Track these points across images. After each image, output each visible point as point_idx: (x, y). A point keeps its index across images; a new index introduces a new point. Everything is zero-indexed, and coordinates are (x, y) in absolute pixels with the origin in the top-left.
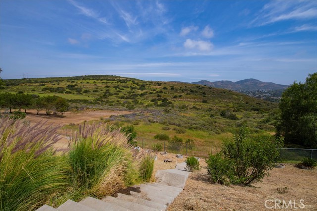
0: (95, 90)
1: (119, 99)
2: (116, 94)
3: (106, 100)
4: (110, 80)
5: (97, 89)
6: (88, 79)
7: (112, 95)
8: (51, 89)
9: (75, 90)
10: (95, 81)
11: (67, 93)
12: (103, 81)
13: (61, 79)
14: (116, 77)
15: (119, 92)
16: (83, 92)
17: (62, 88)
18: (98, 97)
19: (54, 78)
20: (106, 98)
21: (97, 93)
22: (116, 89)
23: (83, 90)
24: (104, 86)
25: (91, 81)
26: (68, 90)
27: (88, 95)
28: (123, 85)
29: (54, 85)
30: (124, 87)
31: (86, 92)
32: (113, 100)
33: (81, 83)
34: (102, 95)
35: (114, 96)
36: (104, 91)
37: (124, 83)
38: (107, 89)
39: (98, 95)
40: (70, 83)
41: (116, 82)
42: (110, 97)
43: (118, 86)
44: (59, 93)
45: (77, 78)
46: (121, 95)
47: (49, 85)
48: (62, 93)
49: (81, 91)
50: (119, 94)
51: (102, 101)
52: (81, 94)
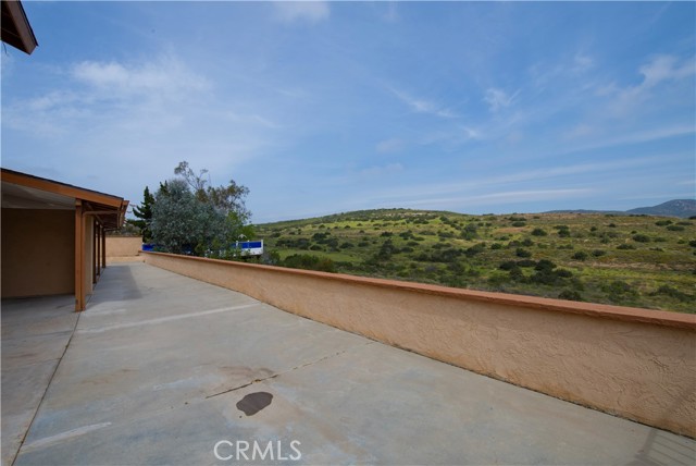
0: (362, 241)
1: (416, 262)
2: (405, 250)
3: (386, 263)
4: (390, 218)
5: (365, 239)
6: (347, 219)
7: (398, 252)
9: (326, 242)
10: (361, 222)
11: (313, 248)
12: (376, 222)
13: (304, 223)
14: (402, 210)
15: (414, 244)
16: (341, 247)
17: (305, 239)
18: (369, 257)
19: (292, 221)
20: (387, 258)
21: (367, 249)
22: (406, 239)
23: (341, 242)
24: (380, 232)
25: (353, 224)
26: (314, 244)
27: (350, 252)
28: (421, 230)
29: (293, 234)
30: (423, 233)
31: (345, 246)
32: (401, 263)
33: (336, 228)
34: (377, 253)
35: (403, 254)
36: (381, 244)
37: (421, 225)
38: (387, 238)
39: (369, 253)
40: (317, 230)
41: (403, 224)
42: (395, 256)
43: (410, 231)
44: (302, 249)
45: (328, 219)
46: (417, 252)
47: (285, 235)
48: (305, 248)
49: (337, 244)
50: (412, 250)
51: (378, 266)
52: (338, 250)
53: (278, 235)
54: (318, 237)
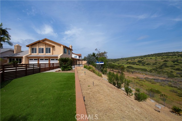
4: (171, 55)
5: (156, 62)
6: (152, 56)
7: (168, 67)
8: (130, 63)
9: (141, 63)
10: (157, 57)
11: (137, 65)
12: (164, 57)
13: (137, 57)
16: (146, 65)
17: (135, 62)
21: (155, 65)
23: (147, 63)
24: (163, 60)
25: (154, 58)
26: (137, 63)
27: (148, 66)
29: (132, 60)
31: (147, 64)
33: (147, 59)
34: (158, 67)
35: (170, 68)
36: (162, 64)
38: (165, 62)
39: (155, 67)
40: (140, 60)
42: (165, 68)
44: (133, 64)
45: (145, 56)
47: (129, 61)
48: (134, 64)
49: (145, 63)
51: (157, 71)
52: (144, 65)
53: (127, 61)
54: (139, 62)
